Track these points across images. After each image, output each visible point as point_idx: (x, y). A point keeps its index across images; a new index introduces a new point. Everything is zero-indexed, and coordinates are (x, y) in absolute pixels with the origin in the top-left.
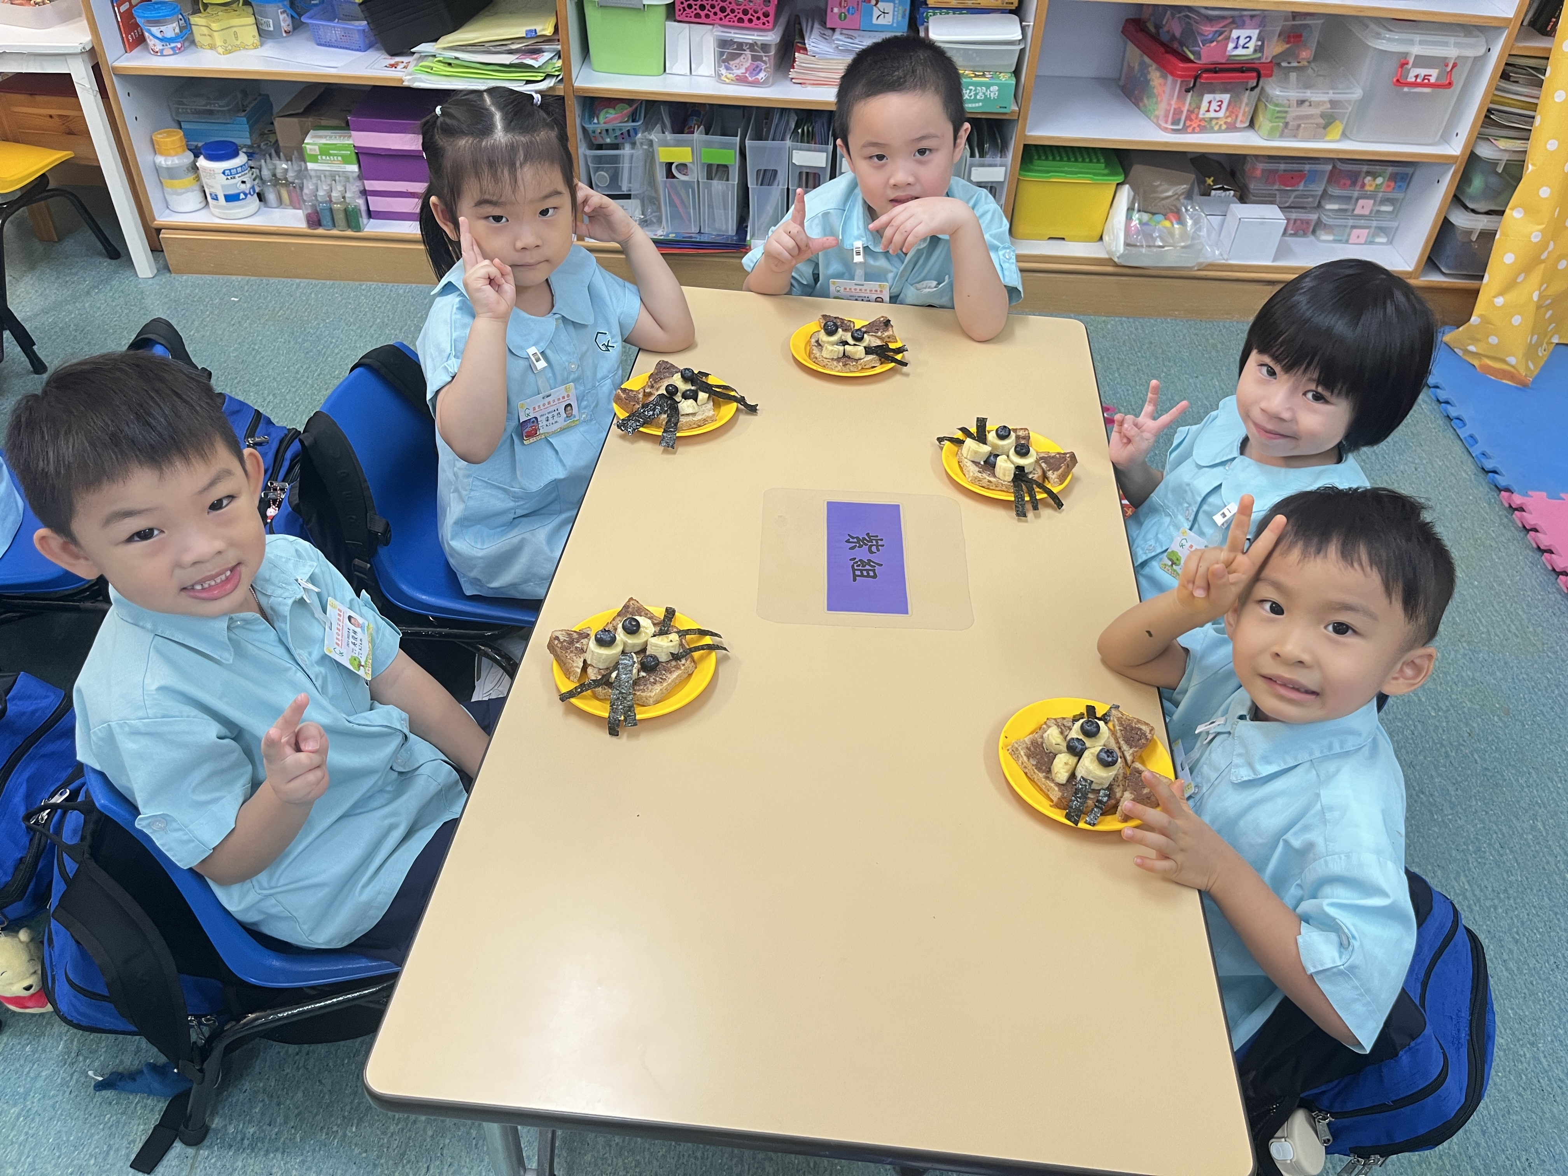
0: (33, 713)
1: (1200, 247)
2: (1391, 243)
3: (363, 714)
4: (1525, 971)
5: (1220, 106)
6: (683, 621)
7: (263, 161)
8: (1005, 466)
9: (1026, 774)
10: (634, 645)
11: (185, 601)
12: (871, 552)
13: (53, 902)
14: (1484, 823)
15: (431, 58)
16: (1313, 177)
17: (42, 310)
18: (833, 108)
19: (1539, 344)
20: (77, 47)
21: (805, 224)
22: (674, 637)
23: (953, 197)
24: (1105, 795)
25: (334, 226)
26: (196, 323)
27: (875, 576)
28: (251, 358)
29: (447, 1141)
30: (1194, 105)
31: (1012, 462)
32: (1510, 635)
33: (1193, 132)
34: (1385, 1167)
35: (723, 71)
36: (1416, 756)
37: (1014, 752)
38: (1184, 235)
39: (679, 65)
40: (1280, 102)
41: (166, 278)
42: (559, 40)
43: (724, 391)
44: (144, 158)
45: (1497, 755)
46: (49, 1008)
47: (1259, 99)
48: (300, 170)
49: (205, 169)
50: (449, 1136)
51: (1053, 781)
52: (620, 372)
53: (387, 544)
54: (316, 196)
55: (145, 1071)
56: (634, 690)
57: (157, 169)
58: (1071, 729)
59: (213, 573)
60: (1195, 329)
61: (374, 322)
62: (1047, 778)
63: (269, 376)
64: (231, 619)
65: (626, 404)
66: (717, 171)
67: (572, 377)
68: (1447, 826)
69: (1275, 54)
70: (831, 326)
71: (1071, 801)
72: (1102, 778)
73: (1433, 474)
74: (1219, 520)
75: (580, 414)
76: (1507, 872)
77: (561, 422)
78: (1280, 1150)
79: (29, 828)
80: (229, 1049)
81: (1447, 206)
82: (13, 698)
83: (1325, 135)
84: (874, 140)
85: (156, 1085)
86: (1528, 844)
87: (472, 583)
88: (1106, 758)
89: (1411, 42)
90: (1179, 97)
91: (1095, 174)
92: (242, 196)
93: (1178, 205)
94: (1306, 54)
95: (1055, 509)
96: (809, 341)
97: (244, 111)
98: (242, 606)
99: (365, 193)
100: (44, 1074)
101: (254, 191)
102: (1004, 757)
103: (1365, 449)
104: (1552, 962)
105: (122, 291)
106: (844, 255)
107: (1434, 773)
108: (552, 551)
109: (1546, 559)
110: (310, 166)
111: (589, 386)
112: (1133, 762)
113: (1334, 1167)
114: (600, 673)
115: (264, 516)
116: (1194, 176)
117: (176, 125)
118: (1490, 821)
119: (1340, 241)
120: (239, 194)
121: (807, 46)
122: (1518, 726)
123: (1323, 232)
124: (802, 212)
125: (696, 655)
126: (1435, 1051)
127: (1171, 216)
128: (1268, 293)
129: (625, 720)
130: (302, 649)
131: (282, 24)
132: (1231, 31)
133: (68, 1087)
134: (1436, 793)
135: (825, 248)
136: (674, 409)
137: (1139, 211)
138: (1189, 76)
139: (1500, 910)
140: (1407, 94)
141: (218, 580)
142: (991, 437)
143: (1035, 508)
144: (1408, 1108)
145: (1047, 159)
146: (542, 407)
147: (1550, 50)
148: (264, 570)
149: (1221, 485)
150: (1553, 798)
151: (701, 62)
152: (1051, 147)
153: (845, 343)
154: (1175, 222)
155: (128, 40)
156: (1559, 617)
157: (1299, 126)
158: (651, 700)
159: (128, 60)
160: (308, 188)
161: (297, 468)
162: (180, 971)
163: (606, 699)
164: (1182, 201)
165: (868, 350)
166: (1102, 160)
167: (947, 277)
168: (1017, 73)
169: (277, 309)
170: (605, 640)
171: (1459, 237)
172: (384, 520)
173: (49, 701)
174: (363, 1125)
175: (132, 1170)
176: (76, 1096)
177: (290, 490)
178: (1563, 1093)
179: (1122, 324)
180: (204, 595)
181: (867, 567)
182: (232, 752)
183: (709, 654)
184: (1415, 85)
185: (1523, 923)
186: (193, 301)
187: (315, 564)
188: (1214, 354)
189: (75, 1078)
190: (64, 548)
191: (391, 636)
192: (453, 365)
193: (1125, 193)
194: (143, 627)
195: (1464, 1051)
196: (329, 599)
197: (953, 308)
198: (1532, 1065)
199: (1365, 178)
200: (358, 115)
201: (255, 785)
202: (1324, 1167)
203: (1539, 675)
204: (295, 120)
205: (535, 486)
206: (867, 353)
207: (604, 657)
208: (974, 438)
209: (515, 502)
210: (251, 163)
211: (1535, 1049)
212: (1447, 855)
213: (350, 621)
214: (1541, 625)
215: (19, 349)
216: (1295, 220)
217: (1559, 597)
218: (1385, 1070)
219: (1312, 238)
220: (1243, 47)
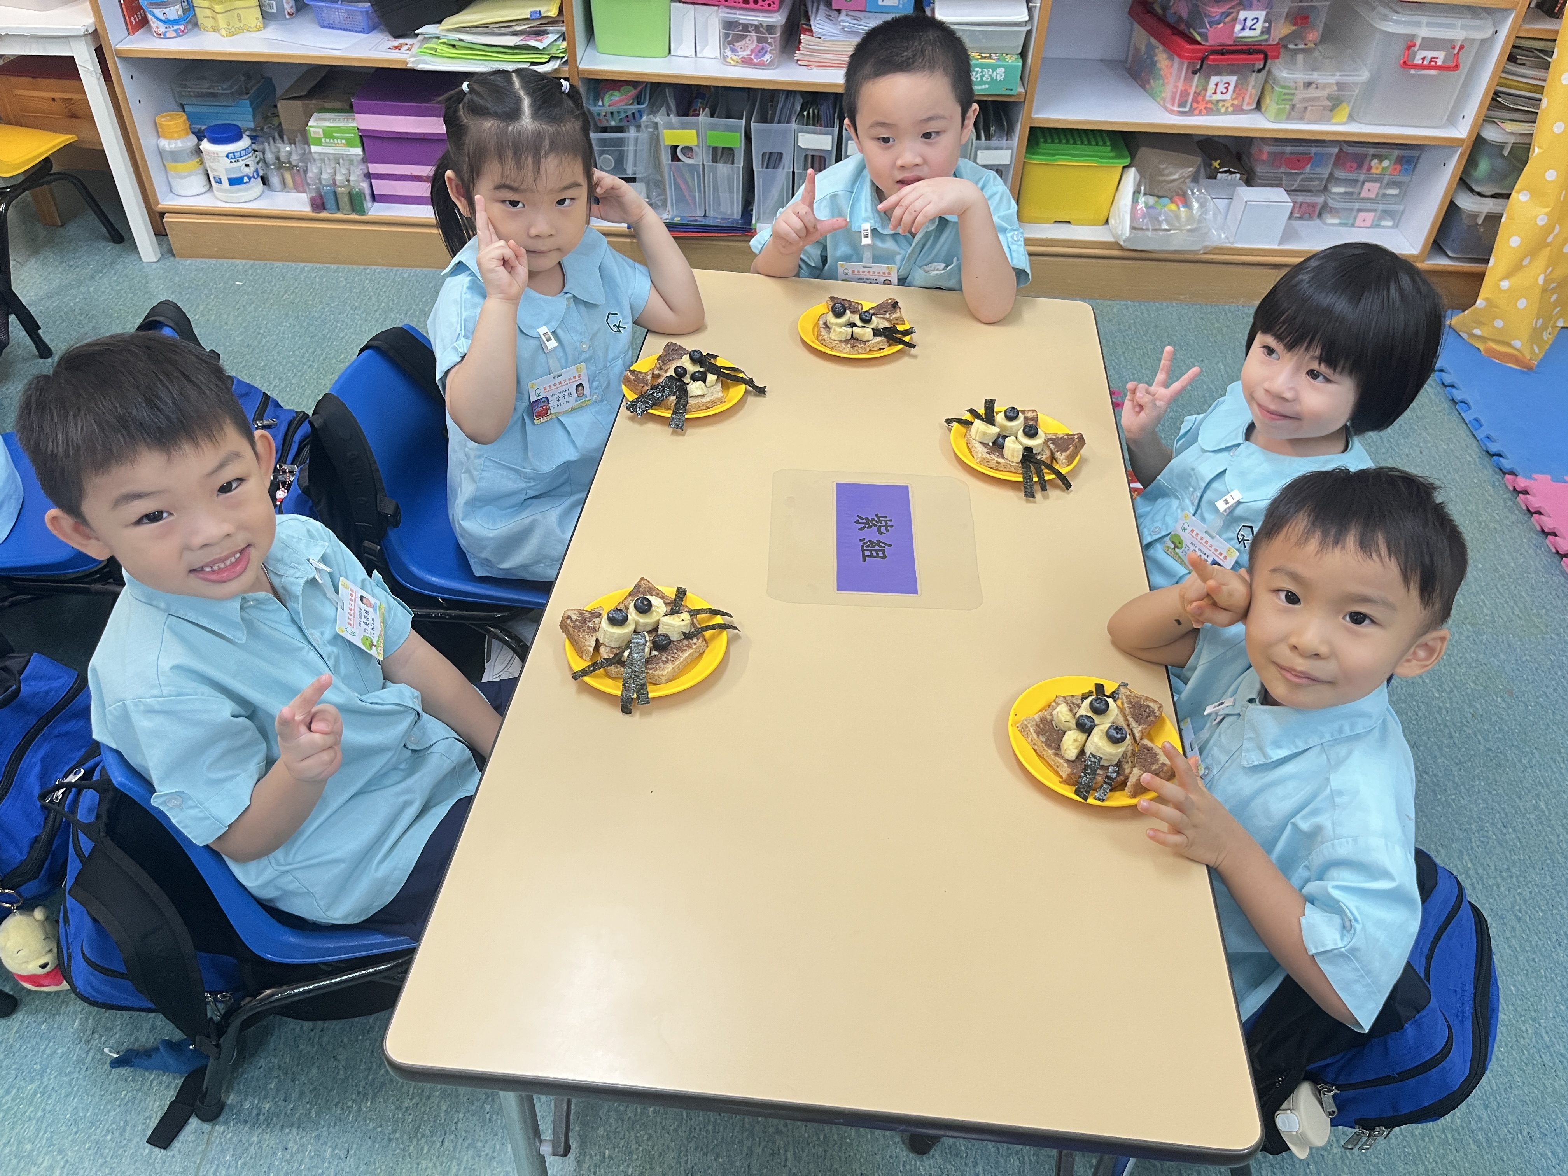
0: (47, 693)
1: (1206, 230)
2: (1397, 227)
3: (376, 693)
4: (1527, 949)
5: (1227, 88)
6: (694, 601)
7: (266, 144)
8: (1014, 448)
9: (1035, 751)
10: (646, 624)
11: (194, 582)
12: (881, 533)
13: (69, 880)
14: (1487, 803)
15: (435, 40)
16: (1318, 160)
17: (46, 295)
18: (841, 90)
19: (1544, 328)
20: (80, 29)
21: (815, 206)
22: (686, 616)
23: (961, 177)
24: (1114, 772)
25: (339, 210)
26: (201, 307)
27: (884, 557)
28: (256, 342)
29: (461, 1116)
30: (1200, 88)
31: (1021, 443)
32: (1514, 617)
33: (1200, 114)
34: (1389, 1141)
35: (728, 53)
36: (1420, 736)
37: (1023, 729)
38: (1191, 217)
39: (684, 48)
40: (1288, 84)
41: (169, 262)
42: (563, 22)
43: (733, 373)
44: (147, 141)
45: (1500, 736)
46: (65, 986)
47: (1266, 81)
48: (304, 154)
49: (208, 152)
50: (463, 1110)
51: (1062, 757)
52: (630, 353)
53: (397, 525)
54: (320, 179)
55: (162, 1049)
56: (646, 668)
57: (161, 153)
58: (1080, 707)
59: (223, 555)
60: (1201, 313)
61: (379, 307)
62: (1056, 754)
63: (274, 360)
64: (244, 598)
65: (635, 386)
66: (722, 154)
67: (583, 357)
68: (1450, 806)
69: (1281, 36)
70: (839, 308)
71: (1080, 777)
72: (1111, 754)
73: (1438, 458)
74: (1221, 506)
75: (592, 394)
76: (1510, 852)
77: (572, 402)
78: (1285, 1121)
79: (44, 807)
80: (245, 1025)
81: (1453, 190)
82: (27, 679)
83: (1332, 118)
84: (882, 120)
85: (171, 1062)
86: (1531, 823)
87: (482, 564)
88: (1115, 734)
89: (1418, 24)
90: (1185, 79)
91: (1100, 157)
92: (246, 180)
93: (1185, 188)
94: (1312, 36)
95: (1063, 491)
96: (817, 324)
97: (247, 94)
98: (255, 586)
99: (369, 176)
100: (59, 1051)
101: (258, 175)
102: (1013, 733)
103: (1371, 433)
104: (1554, 940)
105: (126, 275)
106: (853, 238)
107: (1437, 754)
108: (563, 532)
109: (1551, 542)
110: (314, 149)
111: (601, 366)
112: (1141, 739)
113: (1337, 1141)
114: (612, 652)
115: (274, 499)
116: (1200, 159)
117: (179, 108)
118: (1493, 801)
119: (1346, 225)
120: (242, 178)
121: (813, 27)
122: (1522, 707)
123: (1329, 216)
124: (812, 192)
125: (707, 634)
126: (1440, 1024)
127: (1177, 199)
128: (1276, 276)
129: (638, 698)
130: (314, 628)
131: (286, 6)
132: (1238, 13)
133: (84, 1064)
134: (1439, 773)
135: (834, 230)
136: (683, 392)
137: (1145, 194)
138: (1195, 58)
139: (1503, 889)
140: (1413, 75)
141: (228, 563)
142: (1000, 418)
143: (1044, 489)
144: (1413, 1080)
145: (1053, 142)
146: (553, 387)
147: (1557, 32)
148: (276, 549)
149: (1225, 470)
150: (1556, 779)
151: (706, 44)
152: (1057, 130)
153: (853, 325)
154: (1181, 205)
155: (131, 22)
156: (1562, 599)
157: (1306, 108)
158: (664, 679)
159: (131, 42)
160: (313, 170)
161: (306, 451)
162: (197, 948)
163: (618, 678)
164: (1188, 184)
165: (877, 332)
166: (1109, 144)
167: (955, 259)
168: (1023, 55)
169: (282, 293)
170: (618, 619)
171: (1466, 221)
172: (394, 502)
173: (63, 681)
174: (378, 1100)
175: (149, 1146)
176: (92, 1074)
177: (300, 472)
178: (1564, 1068)
179: (1127, 308)
180: (213, 577)
181: (877, 548)
182: (246, 729)
183: (720, 633)
184: (1422, 67)
185: (1525, 901)
186: (197, 285)
187: (327, 544)
188: (1219, 338)
189: (91, 1055)
190: (76, 529)
191: (403, 616)
192: (463, 345)
193: (1132, 175)
194: (156, 607)
195: (1468, 1025)
196: (342, 578)
197: (961, 290)
198: (1534, 1041)
199: (1371, 161)
200: (361, 97)
201: (270, 762)
202: (1329, 1141)
203: (1543, 657)
204: (299, 103)
205: (547, 466)
206: (875, 335)
207: (616, 636)
208: (982, 420)
209: (527, 482)
210: (255, 147)
211: (1537, 1025)
212: (1449, 835)
213: (362, 600)
214: (1544, 607)
215: (25, 333)
216: (1302, 204)
217: (1562, 579)
218: (1390, 1042)
219: (1318, 221)
220: (1251, 29)
